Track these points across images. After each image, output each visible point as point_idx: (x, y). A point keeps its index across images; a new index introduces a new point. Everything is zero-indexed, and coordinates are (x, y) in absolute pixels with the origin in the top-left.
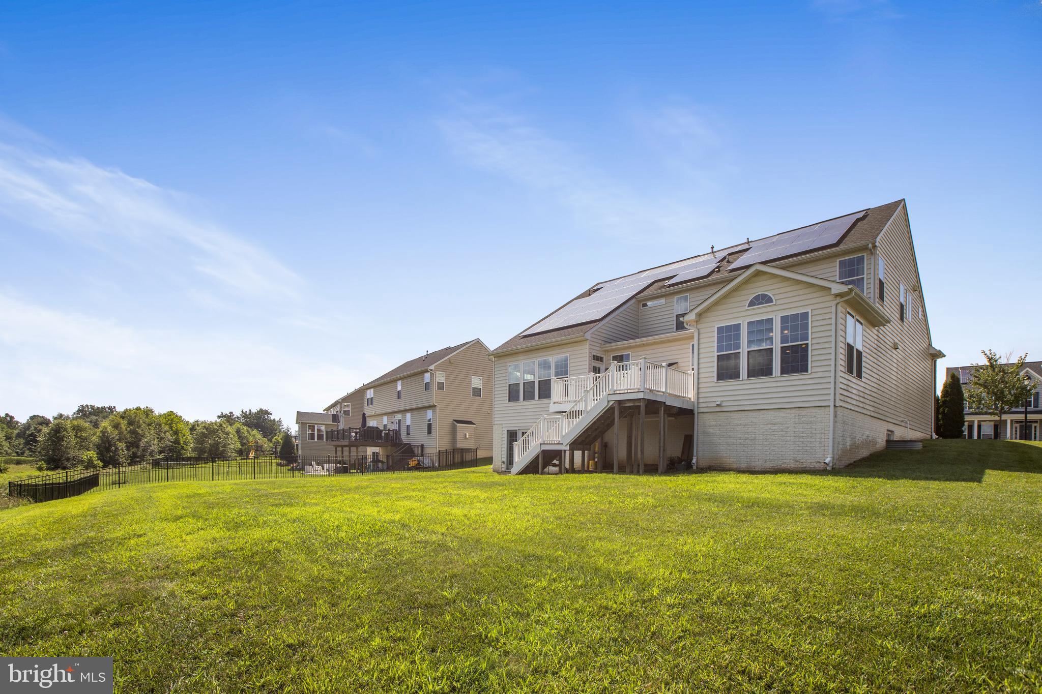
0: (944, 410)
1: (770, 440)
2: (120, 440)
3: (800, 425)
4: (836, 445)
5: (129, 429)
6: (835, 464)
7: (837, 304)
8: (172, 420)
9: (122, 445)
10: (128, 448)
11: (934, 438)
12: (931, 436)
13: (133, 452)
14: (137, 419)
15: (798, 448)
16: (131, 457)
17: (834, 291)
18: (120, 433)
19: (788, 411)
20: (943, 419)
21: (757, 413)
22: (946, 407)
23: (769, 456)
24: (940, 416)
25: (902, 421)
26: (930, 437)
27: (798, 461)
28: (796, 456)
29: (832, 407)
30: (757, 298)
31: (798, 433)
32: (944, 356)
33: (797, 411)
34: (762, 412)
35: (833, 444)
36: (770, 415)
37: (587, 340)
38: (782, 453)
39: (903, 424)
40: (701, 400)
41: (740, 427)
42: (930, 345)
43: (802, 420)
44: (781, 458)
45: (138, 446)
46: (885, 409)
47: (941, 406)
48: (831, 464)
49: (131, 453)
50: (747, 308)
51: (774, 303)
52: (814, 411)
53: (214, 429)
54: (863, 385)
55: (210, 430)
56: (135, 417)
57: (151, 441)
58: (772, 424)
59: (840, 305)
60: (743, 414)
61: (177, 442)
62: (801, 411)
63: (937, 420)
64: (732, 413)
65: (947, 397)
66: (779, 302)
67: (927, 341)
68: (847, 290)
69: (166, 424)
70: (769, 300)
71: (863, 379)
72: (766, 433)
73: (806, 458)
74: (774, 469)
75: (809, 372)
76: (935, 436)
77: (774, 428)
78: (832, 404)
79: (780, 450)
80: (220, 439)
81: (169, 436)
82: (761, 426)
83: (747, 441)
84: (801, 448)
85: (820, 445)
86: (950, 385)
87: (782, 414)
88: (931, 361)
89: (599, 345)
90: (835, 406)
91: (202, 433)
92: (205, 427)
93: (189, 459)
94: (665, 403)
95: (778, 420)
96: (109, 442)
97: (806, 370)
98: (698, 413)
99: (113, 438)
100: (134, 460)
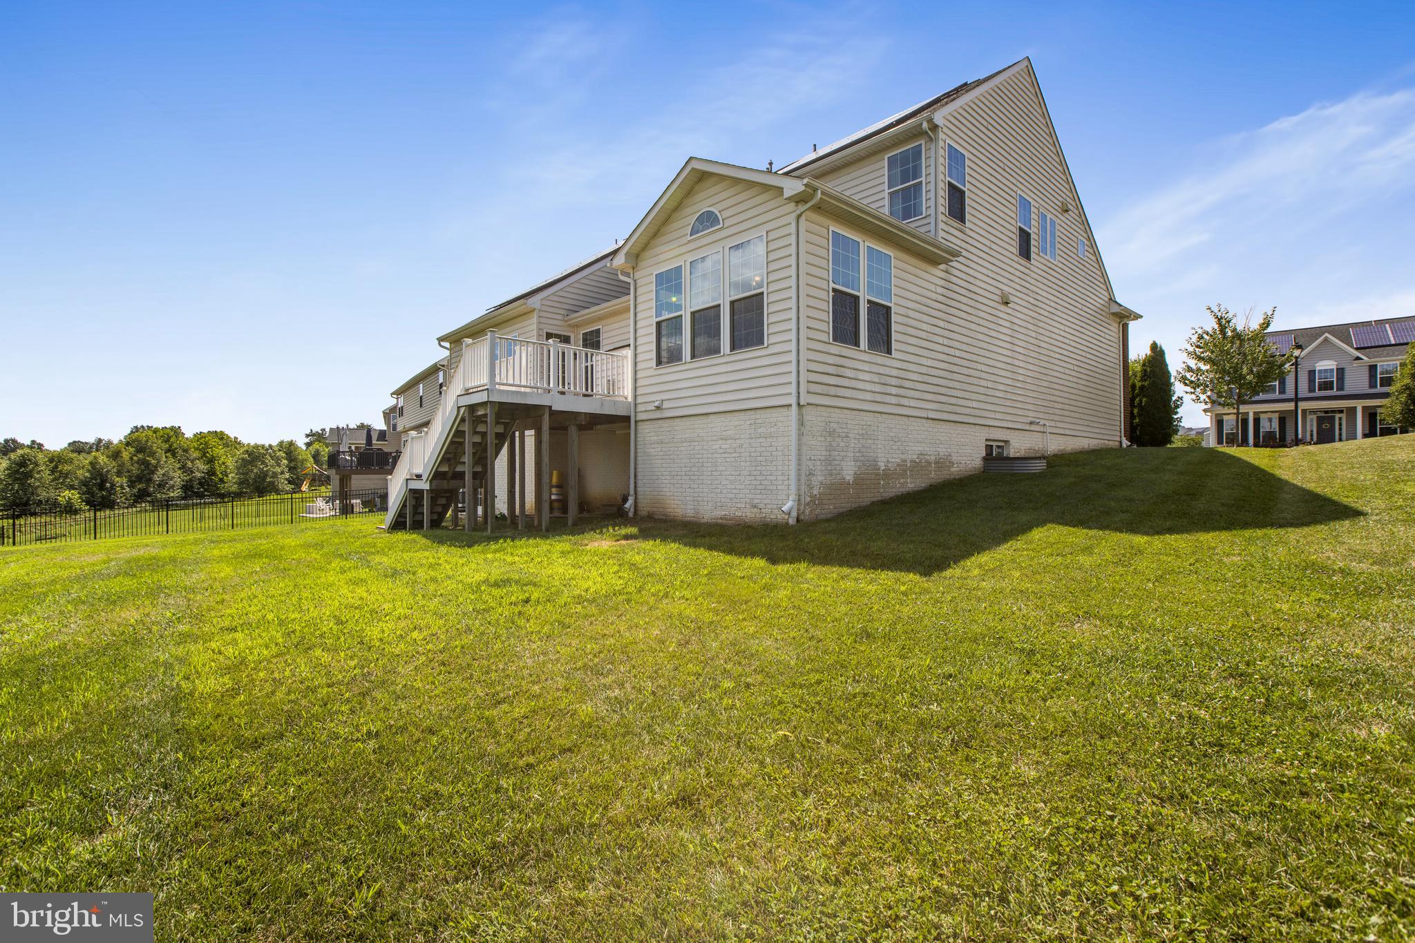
0: (1141, 401)
1: (721, 468)
2: (119, 474)
3: (758, 441)
4: (803, 478)
5: (135, 458)
6: (803, 512)
7: (799, 216)
8: (206, 443)
9: (121, 481)
10: (132, 484)
11: (1124, 446)
12: (1121, 442)
13: (139, 489)
14: (149, 444)
15: (755, 482)
16: (135, 496)
17: (787, 194)
18: (122, 465)
19: (742, 415)
20: (1140, 415)
22: (1144, 396)
24: (1136, 411)
25: (1031, 423)
26: (1117, 444)
27: (755, 507)
28: (753, 496)
29: (794, 407)
30: (700, 219)
31: (755, 454)
32: (1141, 317)
33: (752, 415)
34: (711, 418)
35: (799, 475)
36: (717, 423)
37: (534, 310)
38: (736, 491)
39: (1033, 428)
40: (639, 400)
41: (684, 444)
42: (1112, 300)
43: (760, 431)
44: (735, 500)
45: (150, 480)
46: (975, 404)
47: (1138, 395)
48: (794, 514)
49: (135, 490)
50: (690, 238)
51: (720, 224)
52: (774, 415)
53: (259, 453)
54: (899, 364)
55: (255, 455)
56: (147, 441)
57: (171, 472)
58: (723, 439)
59: (803, 218)
60: (688, 422)
61: (212, 472)
62: (759, 414)
63: (1130, 416)
64: (676, 420)
65: (1145, 380)
66: (726, 223)
67: (1106, 294)
68: (803, 188)
69: (196, 449)
70: (715, 221)
71: (893, 356)
72: (716, 456)
73: (765, 502)
74: (726, 519)
75: (766, 345)
76: (1126, 443)
77: (725, 446)
78: (793, 400)
79: (734, 487)
80: (267, 466)
81: (202, 466)
82: (710, 443)
83: (694, 469)
84: (758, 483)
86: (1149, 361)
87: (735, 420)
88: (1116, 325)
89: (560, 317)
90: (799, 404)
91: (243, 459)
92: (247, 451)
93: (229, 494)
94: (550, 407)
95: (730, 433)
96: (101, 475)
97: (760, 341)
98: (636, 422)
99: (108, 471)
100: (140, 497)
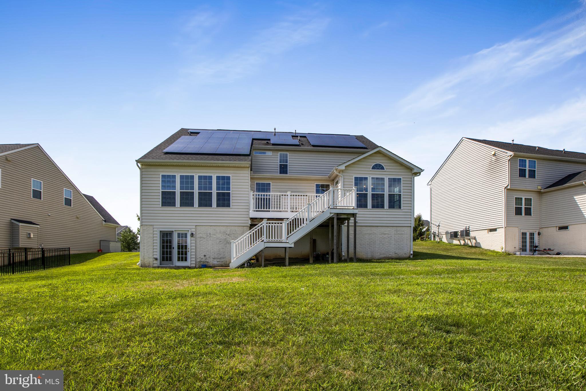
1: (383, 243)
3: (397, 235)
15: (396, 247)
19: (391, 228)
21: (376, 228)
23: (382, 251)
27: (396, 254)
28: (395, 251)
30: (376, 165)
31: (396, 239)
33: (395, 228)
34: (379, 228)
36: (383, 230)
37: (249, 167)
38: (389, 249)
41: (367, 235)
43: (398, 233)
44: (389, 252)
50: (371, 170)
51: (385, 170)
52: (403, 229)
58: (384, 234)
60: (369, 228)
62: (399, 228)
64: (363, 227)
66: (387, 170)
70: (382, 168)
72: (381, 239)
73: (400, 252)
75: (402, 208)
77: (384, 236)
82: (378, 235)
83: (371, 243)
84: (398, 247)
85: (406, 245)
87: (389, 229)
95: (387, 232)
